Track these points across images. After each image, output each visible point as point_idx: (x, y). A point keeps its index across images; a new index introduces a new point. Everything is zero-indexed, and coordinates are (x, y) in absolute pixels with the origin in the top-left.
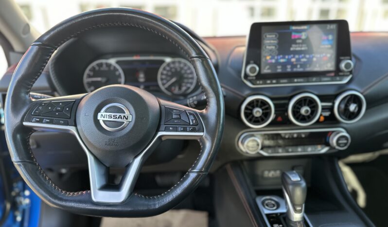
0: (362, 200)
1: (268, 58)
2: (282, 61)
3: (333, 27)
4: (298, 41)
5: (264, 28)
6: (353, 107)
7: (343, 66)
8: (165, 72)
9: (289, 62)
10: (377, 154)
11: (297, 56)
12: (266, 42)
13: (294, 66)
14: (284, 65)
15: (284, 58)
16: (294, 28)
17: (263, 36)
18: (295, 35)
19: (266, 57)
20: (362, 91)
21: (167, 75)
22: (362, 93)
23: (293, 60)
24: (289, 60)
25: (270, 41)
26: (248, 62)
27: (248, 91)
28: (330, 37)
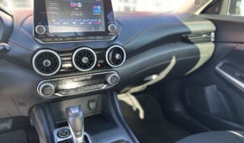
0: (142, 115)
1: (54, 21)
2: (65, 23)
4: (76, 9)
6: (117, 56)
7: (109, 28)
10: (145, 85)
11: (76, 20)
12: (50, 8)
17: (47, 3)
19: (51, 20)
20: (122, 45)
22: (123, 47)
23: (74, 23)
24: (71, 23)
25: (53, 8)
26: (36, 24)
27: (38, 47)
28: (99, 7)
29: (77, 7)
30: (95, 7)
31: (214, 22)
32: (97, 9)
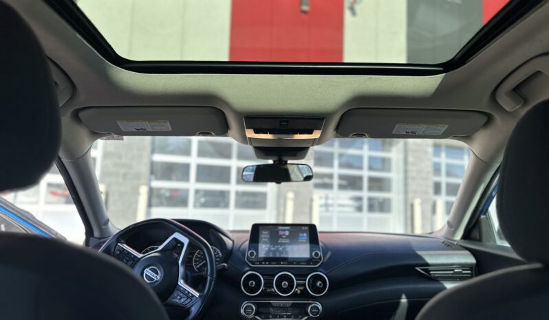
1: (263, 247)
2: (273, 249)
3: (306, 228)
4: (284, 237)
5: (260, 227)
6: (319, 284)
8: (199, 256)
9: (277, 250)
11: (283, 247)
12: (262, 236)
13: (281, 253)
14: (274, 252)
15: (274, 247)
16: (280, 228)
17: (260, 232)
18: (281, 233)
20: (325, 272)
21: (200, 258)
22: (325, 275)
23: (281, 249)
24: (277, 249)
25: (264, 235)
26: (249, 249)
27: (248, 269)
28: (305, 235)
29: (284, 235)
30: (301, 235)
31: (474, 253)
32: (303, 236)
